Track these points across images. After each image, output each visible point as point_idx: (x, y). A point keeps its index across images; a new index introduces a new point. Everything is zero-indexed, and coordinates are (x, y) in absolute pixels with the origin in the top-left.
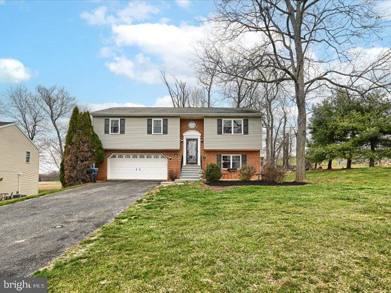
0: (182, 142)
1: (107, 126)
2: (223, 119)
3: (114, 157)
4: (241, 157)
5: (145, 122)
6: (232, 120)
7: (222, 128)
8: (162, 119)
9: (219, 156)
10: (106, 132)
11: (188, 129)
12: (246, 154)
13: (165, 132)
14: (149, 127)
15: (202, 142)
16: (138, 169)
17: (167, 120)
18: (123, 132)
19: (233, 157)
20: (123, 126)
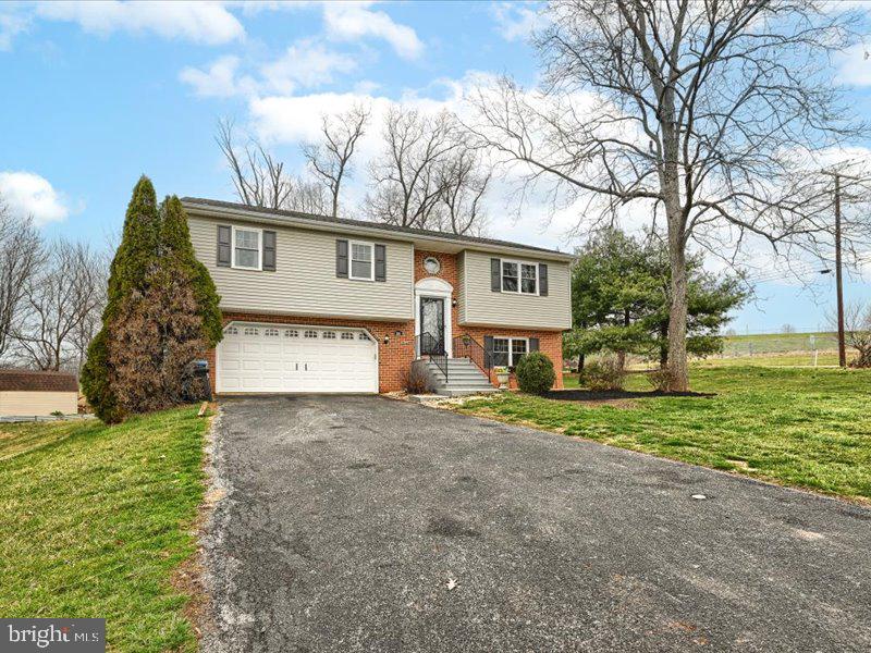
2: (503, 260)
4: (528, 343)
5: (329, 247)
6: (519, 263)
7: (499, 278)
8: (372, 245)
12: (537, 336)
13: (381, 277)
14: (343, 262)
15: (454, 306)
16: (301, 367)
17: (384, 247)
18: (269, 266)
19: (514, 341)
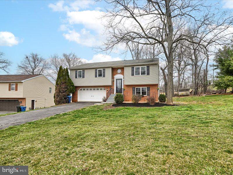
0: (114, 81)
1: (76, 74)
2: (135, 67)
3: (81, 90)
4: (146, 89)
5: (94, 71)
6: (140, 67)
7: (134, 72)
9: (134, 88)
10: (76, 77)
11: (117, 73)
12: (149, 86)
18: (83, 77)
20: (84, 74)
